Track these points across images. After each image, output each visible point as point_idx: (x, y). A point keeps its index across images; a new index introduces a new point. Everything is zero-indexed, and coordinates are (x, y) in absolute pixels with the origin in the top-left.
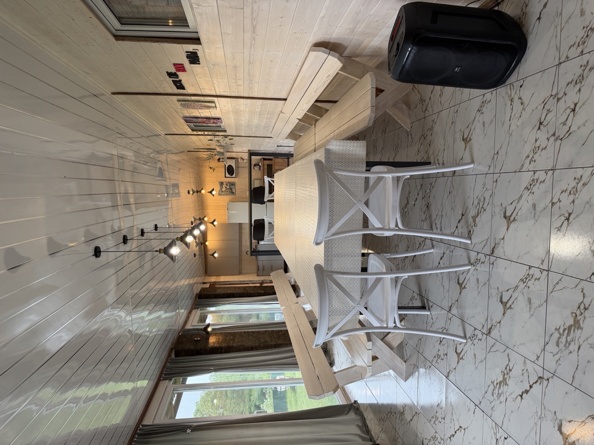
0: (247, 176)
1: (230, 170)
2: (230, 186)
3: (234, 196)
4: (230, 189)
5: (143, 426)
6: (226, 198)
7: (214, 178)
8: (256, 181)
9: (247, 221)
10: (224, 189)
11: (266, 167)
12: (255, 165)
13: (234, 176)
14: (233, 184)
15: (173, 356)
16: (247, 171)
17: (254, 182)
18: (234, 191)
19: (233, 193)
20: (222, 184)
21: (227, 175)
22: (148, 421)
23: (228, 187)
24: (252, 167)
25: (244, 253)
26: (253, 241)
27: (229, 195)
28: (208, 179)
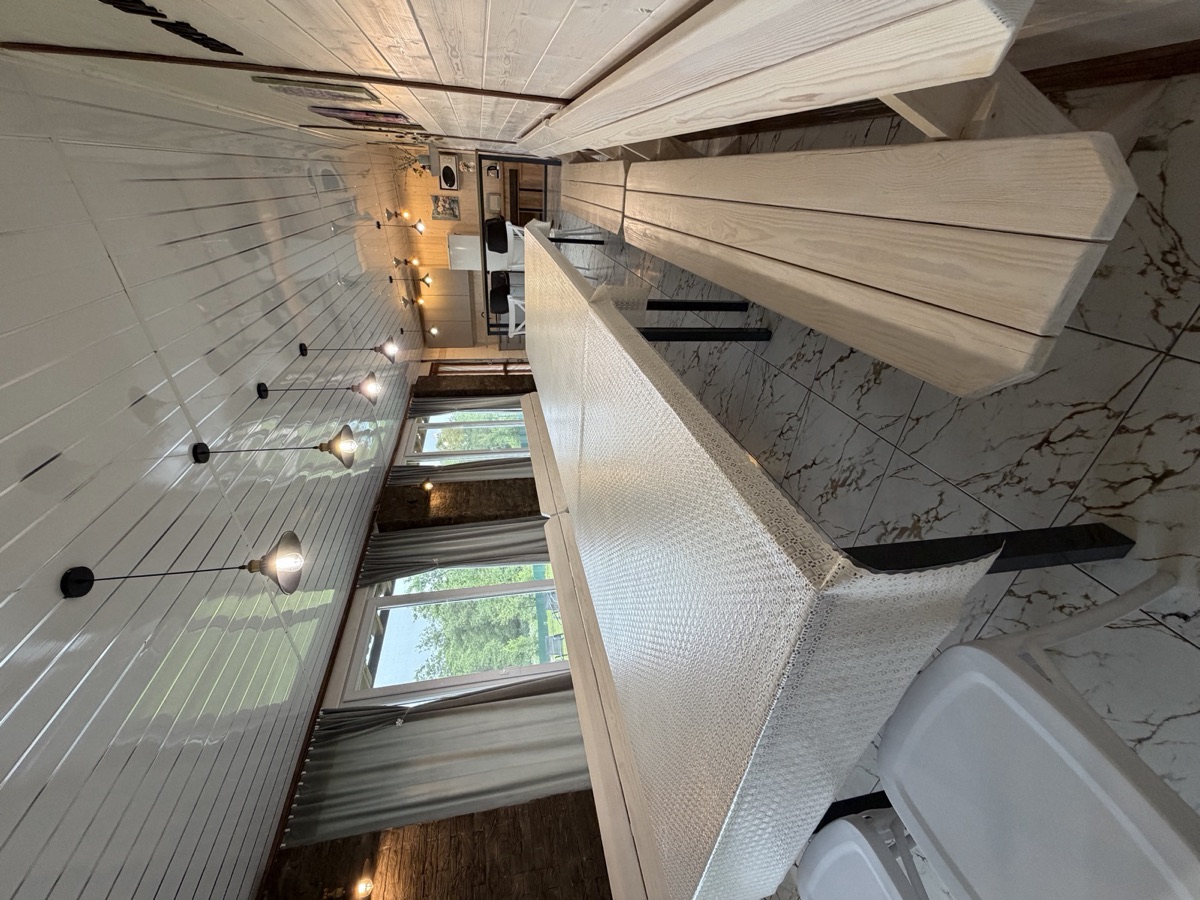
0: (475, 186)
1: (448, 176)
2: (450, 204)
3: (457, 222)
4: (451, 209)
5: (327, 712)
6: (446, 225)
7: (422, 187)
8: (492, 197)
9: (478, 267)
10: (440, 209)
11: (507, 174)
12: (489, 169)
13: (455, 187)
14: (455, 201)
15: (376, 531)
16: (475, 179)
17: (488, 201)
18: (457, 214)
19: (456, 216)
20: (436, 199)
21: (444, 185)
22: (333, 702)
23: (447, 206)
24: (484, 172)
25: (478, 315)
26: (492, 315)
27: (449, 219)
28: (413, 189)
